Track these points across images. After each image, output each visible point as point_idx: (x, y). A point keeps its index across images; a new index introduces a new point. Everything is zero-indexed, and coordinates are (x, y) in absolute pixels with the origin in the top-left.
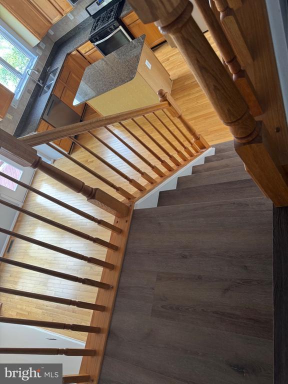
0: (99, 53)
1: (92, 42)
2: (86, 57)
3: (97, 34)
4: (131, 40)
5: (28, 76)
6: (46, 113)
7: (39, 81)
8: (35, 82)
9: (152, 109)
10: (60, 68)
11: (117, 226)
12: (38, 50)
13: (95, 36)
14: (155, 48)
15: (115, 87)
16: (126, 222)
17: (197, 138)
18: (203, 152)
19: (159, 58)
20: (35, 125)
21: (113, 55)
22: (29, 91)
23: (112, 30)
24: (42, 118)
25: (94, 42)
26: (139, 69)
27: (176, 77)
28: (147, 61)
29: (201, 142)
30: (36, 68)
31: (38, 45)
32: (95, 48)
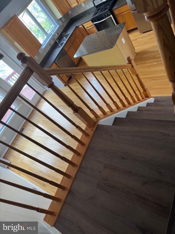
0: (95, 29)
1: (93, 22)
2: (87, 30)
3: (96, 17)
4: (116, 24)
5: (52, 36)
6: (57, 59)
7: (57, 40)
8: (54, 40)
9: (121, 67)
10: (70, 34)
11: (86, 131)
12: (60, 22)
13: (95, 18)
14: (129, 31)
15: (101, 51)
16: (92, 130)
17: (145, 90)
18: (146, 100)
19: (130, 38)
20: (50, 65)
21: (103, 31)
22: (50, 45)
23: (106, 17)
24: (54, 62)
25: (94, 22)
26: (117, 43)
27: (139, 52)
28: (123, 38)
29: (146, 93)
30: (57, 32)
31: (61, 19)
32: (93, 26)
